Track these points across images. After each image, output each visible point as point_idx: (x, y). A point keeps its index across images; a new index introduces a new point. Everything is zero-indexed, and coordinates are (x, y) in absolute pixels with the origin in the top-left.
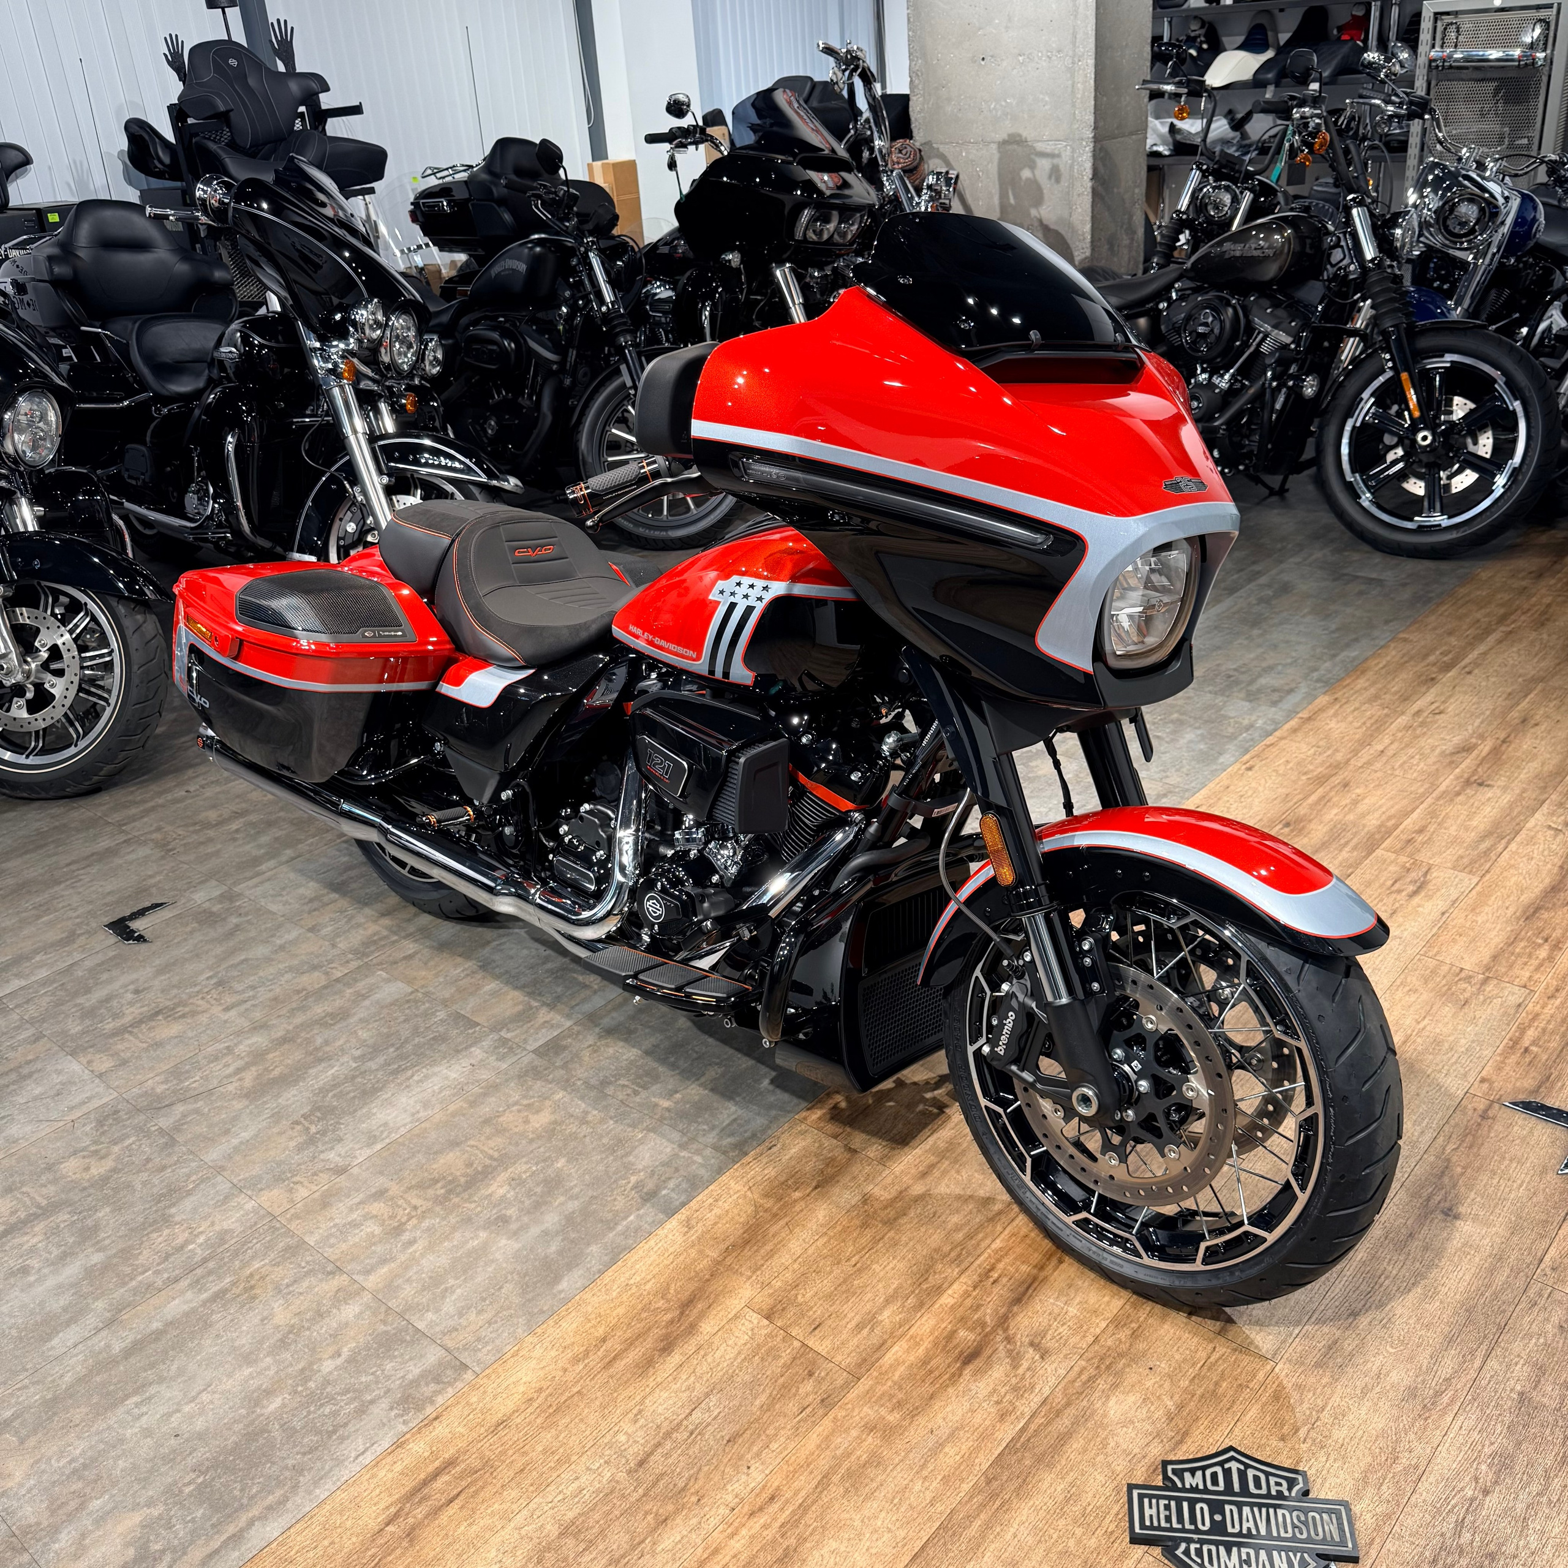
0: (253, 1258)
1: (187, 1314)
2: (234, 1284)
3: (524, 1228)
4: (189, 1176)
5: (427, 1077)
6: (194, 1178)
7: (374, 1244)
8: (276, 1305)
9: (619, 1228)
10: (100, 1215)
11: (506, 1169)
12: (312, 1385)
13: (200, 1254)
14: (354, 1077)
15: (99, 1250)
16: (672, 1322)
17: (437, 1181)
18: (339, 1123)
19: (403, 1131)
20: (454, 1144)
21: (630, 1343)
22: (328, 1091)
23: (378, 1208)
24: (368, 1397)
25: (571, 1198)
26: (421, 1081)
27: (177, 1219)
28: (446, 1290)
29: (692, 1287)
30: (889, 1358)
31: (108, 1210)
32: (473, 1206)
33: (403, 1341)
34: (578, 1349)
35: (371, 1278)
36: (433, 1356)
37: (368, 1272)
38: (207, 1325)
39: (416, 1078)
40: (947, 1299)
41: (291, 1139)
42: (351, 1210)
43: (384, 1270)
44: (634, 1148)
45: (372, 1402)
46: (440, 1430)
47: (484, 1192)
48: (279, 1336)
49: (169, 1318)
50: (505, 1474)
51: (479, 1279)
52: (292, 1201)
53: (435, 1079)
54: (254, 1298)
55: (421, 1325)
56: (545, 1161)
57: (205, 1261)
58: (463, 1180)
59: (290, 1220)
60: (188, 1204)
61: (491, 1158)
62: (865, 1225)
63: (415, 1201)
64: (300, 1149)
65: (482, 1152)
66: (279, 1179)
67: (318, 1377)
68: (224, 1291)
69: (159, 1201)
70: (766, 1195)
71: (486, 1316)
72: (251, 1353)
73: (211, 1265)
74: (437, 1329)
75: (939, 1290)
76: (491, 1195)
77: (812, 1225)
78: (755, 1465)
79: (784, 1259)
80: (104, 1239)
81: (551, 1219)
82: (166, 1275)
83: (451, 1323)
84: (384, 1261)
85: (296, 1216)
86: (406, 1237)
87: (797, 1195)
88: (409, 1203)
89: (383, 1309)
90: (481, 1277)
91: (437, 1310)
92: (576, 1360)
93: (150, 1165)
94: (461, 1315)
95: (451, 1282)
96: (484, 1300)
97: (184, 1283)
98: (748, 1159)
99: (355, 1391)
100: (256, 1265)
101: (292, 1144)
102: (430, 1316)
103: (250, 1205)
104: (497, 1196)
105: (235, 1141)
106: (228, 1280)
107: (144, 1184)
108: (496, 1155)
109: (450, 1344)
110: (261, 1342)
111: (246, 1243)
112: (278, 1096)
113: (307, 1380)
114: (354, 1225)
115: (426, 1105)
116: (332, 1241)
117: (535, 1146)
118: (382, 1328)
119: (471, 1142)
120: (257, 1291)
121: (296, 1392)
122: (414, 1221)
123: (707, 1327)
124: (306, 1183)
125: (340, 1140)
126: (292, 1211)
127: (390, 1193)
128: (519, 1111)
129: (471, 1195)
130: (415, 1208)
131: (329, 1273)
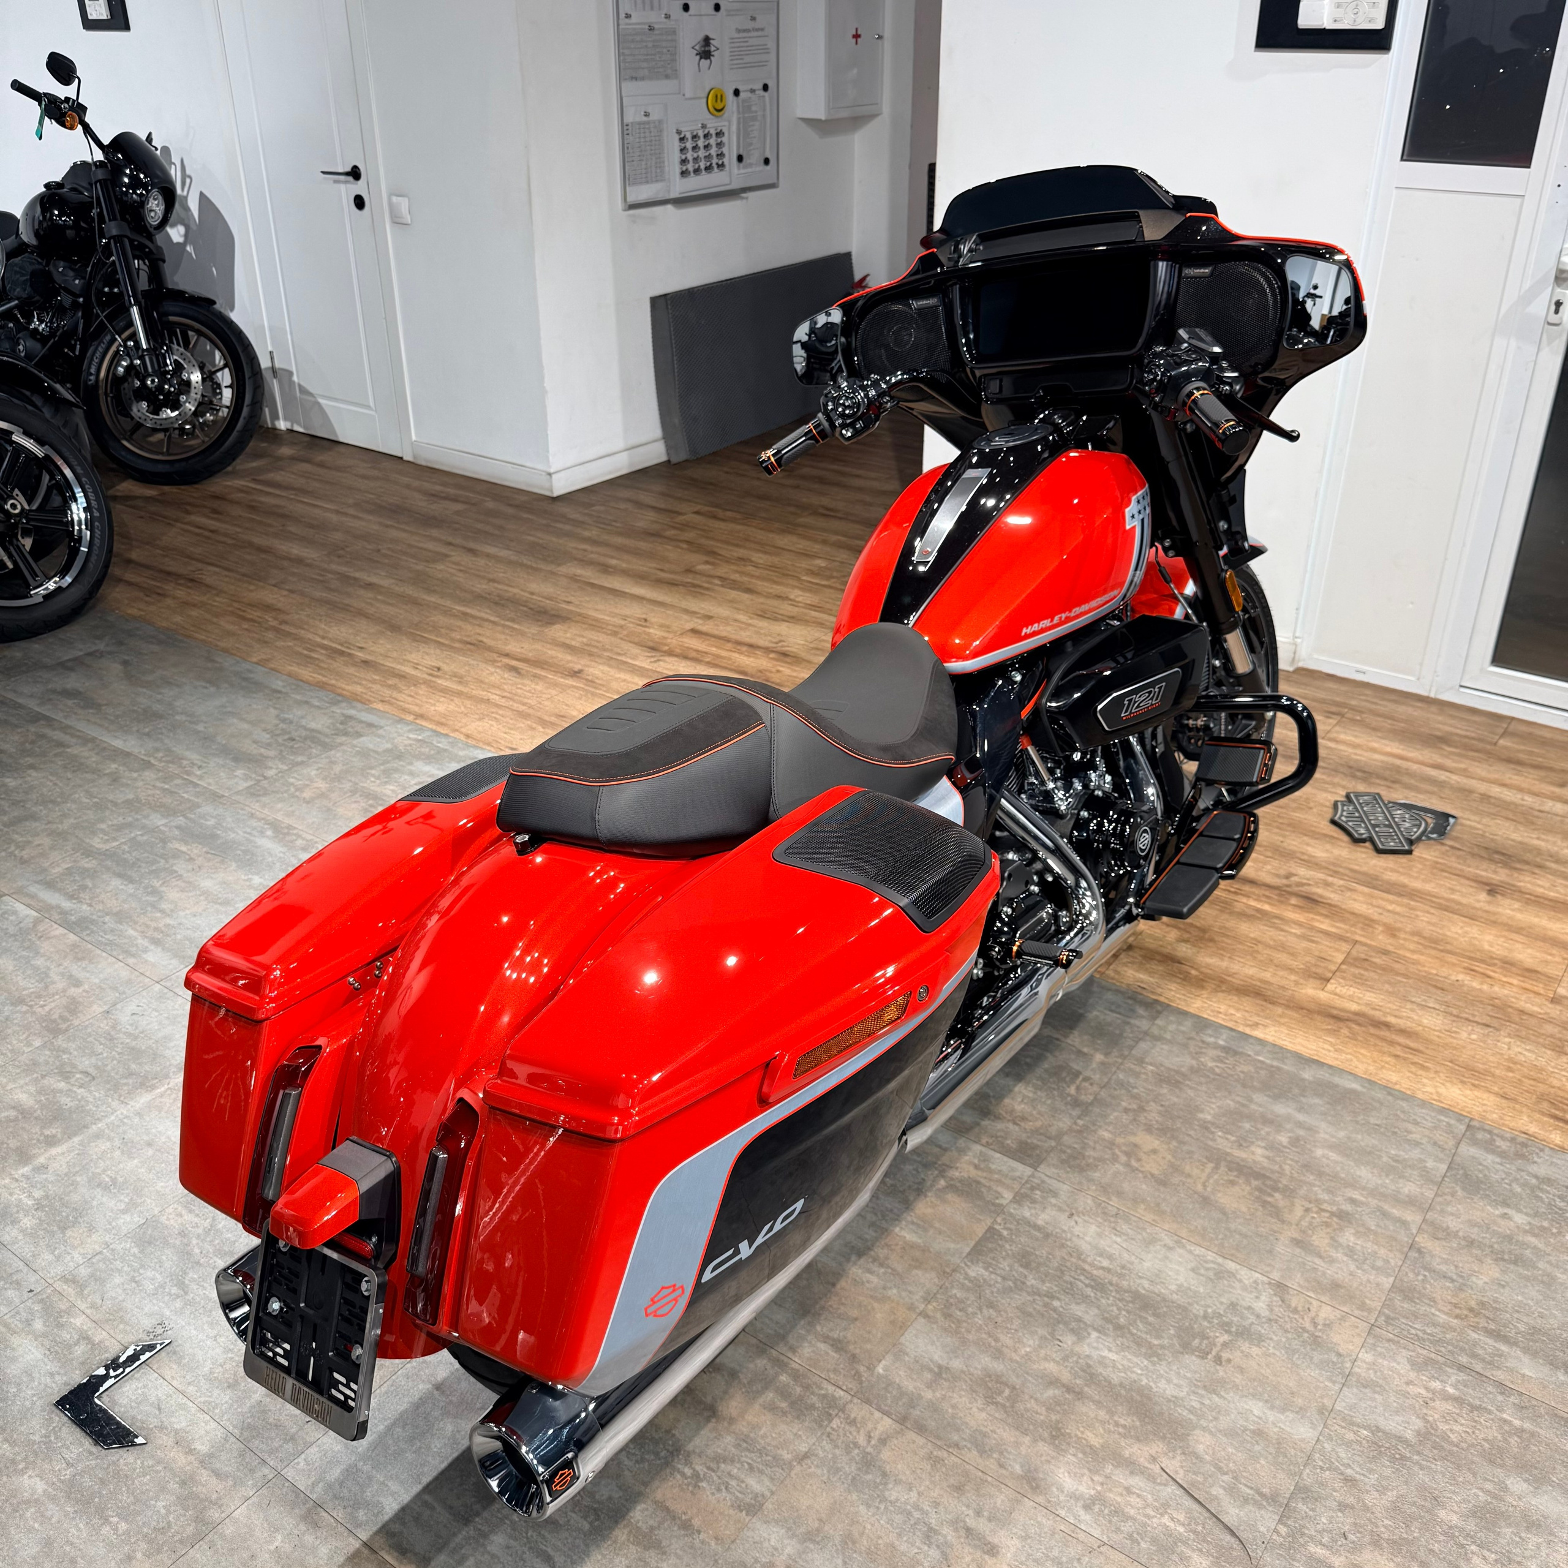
0: (1435, 1325)
1: (1535, 1354)
2: (1475, 1328)
3: (1300, 1125)
4: (1348, 1444)
5: (1101, 1254)
6: (1350, 1436)
7: (1369, 1229)
8: (1480, 1283)
9: (1275, 1063)
10: (1454, 1519)
11: (1228, 1154)
12: (1546, 1224)
13: (1455, 1376)
14: (1118, 1327)
15: (1505, 1489)
16: (1359, 1025)
17: (1265, 1202)
18: (1205, 1317)
19: (1198, 1251)
20: (1206, 1201)
21: (1392, 1043)
22: (1150, 1346)
23: (1320, 1240)
24: (1534, 1181)
25: (1251, 1100)
26: (1110, 1257)
27: (1419, 1424)
28: (1397, 1161)
29: (1319, 1018)
30: (1333, 930)
31: (1442, 1514)
32: (1287, 1167)
33: (1466, 1175)
34: (1413, 1069)
35: (1409, 1218)
36: (1467, 1150)
37: (1404, 1223)
38: (1534, 1331)
39: (1105, 1263)
40: (1267, 907)
41: (1247, 1356)
42: (1332, 1261)
43: (1396, 1212)
44: (1169, 1069)
45: (1536, 1177)
46: (1533, 1129)
47: (1265, 1163)
48: (1512, 1267)
49: (1546, 1370)
50: (1541, 1088)
51: (1375, 1142)
52: (1343, 1319)
53: (1103, 1244)
54: (1482, 1304)
55: (1443, 1167)
56: (1207, 1128)
57: (1461, 1368)
58: (1255, 1183)
59: (1370, 1310)
60: (1392, 1424)
61: (1217, 1168)
62: (1212, 940)
63: (1299, 1212)
64: (1259, 1340)
65: (1209, 1177)
66: (1316, 1342)
67: (1536, 1222)
68: (1489, 1333)
69: (1403, 1458)
70: (1203, 988)
71: (1410, 1127)
72: (1542, 1282)
73: (1464, 1359)
74: (1441, 1156)
75: (1258, 910)
76: (1268, 1158)
77: (1224, 964)
78: (1453, 978)
79: (1267, 976)
80: (1487, 1492)
81: (1281, 1109)
82: (1500, 1398)
83: (1429, 1148)
84: (1385, 1214)
85: (1362, 1307)
86: (1348, 1207)
87: (1193, 972)
88: (1302, 1218)
89: (1439, 1199)
90: (1370, 1141)
91: (1421, 1161)
92: (1423, 1068)
93: (1351, 1500)
94: (1417, 1144)
95: (1385, 1159)
96: (1395, 1133)
97: (1500, 1375)
98: (1162, 999)
99: (1533, 1191)
100: (1442, 1318)
101: (1255, 1350)
102: (1430, 1164)
103: (1366, 1356)
104: (1267, 1153)
105: (1271, 1416)
106: (1474, 1336)
107: (1382, 1490)
108: (1211, 1165)
109: (1451, 1143)
110: (1527, 1278)
111: (1419, 1339)
112: (1175, 1400)
113: (1543, 1229)
114: (1350, 1252)
115: (1150, 1242)
116: (1379, 1263)
117: (1187, 1139)
118: (1460, 1193)
119: (1200, 1188)
120: (1473, 1304)
121: (1560, 1233)
122: (1325, 1206)
123: (1354, 1007)
124: (1312, 1314)
125: (1233, 1306)
126: (1357, 1313)
127: (1296, 1235)
128: (1139, 1160)
129: (1273, 1172)
130: (1307, 1210)
131: (1419, 1251)
